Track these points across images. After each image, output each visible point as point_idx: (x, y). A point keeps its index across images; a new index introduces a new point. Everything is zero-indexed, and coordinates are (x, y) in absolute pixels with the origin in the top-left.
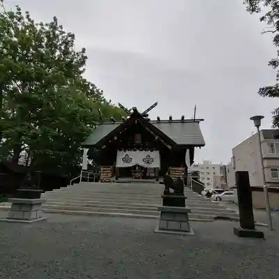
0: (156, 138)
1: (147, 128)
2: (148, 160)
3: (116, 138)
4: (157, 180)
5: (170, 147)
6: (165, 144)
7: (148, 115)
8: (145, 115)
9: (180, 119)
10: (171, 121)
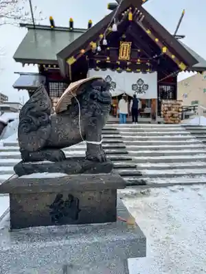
0: (164, 50)
1: (148, 32)
2: (141, 87)
4: (154, 118)
5: (182, 66)
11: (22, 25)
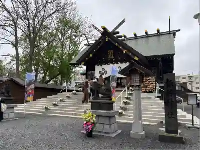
0: (125, 52)
1: (117, 44)
3: (91, 56)
5: (137, 59)
6: (133, 57)
7: (118, 33)
8: (115, 32)
9: (157, 33)
10: (147, 36)
11: (85, 45)
